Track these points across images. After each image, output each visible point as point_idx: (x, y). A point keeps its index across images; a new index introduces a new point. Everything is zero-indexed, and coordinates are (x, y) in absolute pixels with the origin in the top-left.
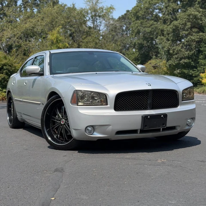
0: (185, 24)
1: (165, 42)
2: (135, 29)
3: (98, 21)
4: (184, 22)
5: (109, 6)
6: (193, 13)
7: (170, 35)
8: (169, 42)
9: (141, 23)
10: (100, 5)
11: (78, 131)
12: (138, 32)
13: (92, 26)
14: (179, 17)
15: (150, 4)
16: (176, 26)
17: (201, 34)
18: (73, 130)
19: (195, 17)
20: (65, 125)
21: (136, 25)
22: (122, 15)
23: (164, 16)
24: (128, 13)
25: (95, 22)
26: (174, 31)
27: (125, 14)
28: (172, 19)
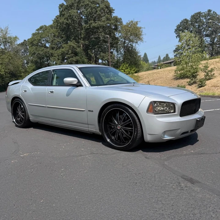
0: (68, 51)
1: (57, 61)
2: (32, 52)
3: (8, 45)
4: (68, 50)
5: (14, 36)
6: (72, 45)
7: (60, 57)
8: (60, 61)
9: (36, 48)
10: (8, 36)
11: (154, 135)
12: (34, 54)
13: (3, 48)
14: (64, 47)
15: (41, 37)
16: (63, 51)
17: (77, 57)
18: (148, 135)
19: (73, 47)
20: (121, 130)
21: (33, 49)
22: (21, 43)
23: (52, 45)
24: (25, 42)
25: (6, 46)
26: (62, 54)
27: (24, 42)
28: (58, 48)
